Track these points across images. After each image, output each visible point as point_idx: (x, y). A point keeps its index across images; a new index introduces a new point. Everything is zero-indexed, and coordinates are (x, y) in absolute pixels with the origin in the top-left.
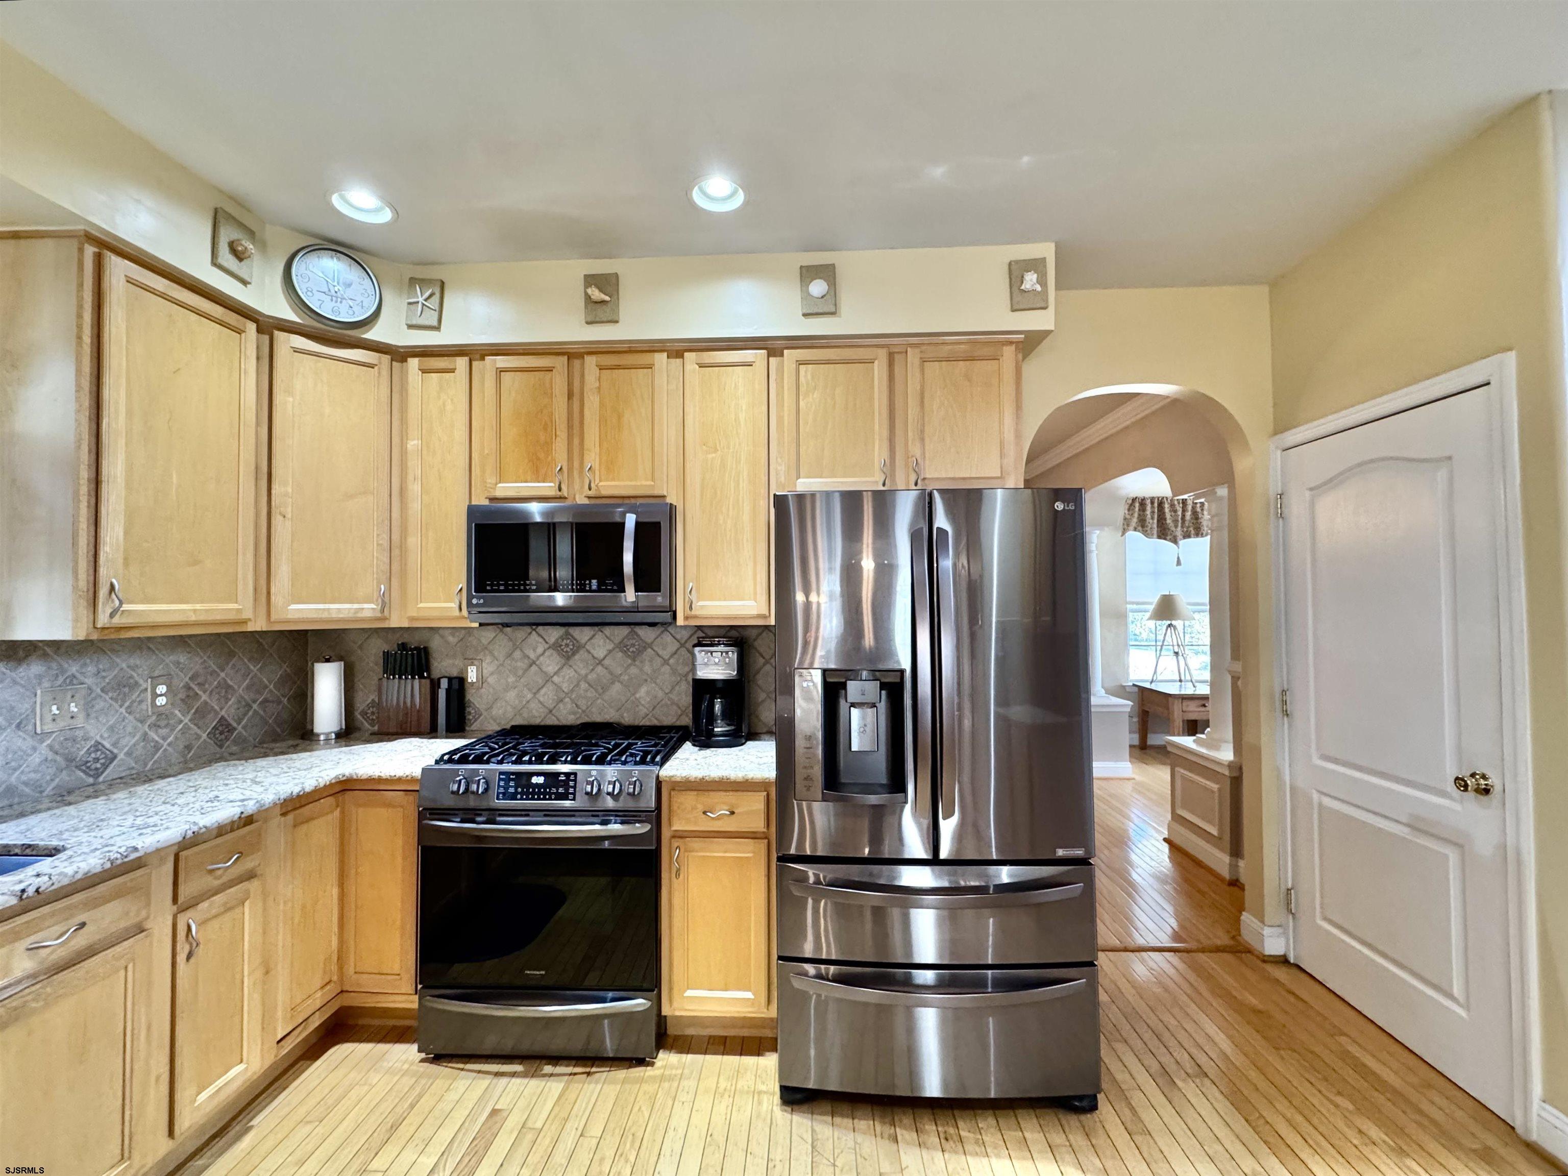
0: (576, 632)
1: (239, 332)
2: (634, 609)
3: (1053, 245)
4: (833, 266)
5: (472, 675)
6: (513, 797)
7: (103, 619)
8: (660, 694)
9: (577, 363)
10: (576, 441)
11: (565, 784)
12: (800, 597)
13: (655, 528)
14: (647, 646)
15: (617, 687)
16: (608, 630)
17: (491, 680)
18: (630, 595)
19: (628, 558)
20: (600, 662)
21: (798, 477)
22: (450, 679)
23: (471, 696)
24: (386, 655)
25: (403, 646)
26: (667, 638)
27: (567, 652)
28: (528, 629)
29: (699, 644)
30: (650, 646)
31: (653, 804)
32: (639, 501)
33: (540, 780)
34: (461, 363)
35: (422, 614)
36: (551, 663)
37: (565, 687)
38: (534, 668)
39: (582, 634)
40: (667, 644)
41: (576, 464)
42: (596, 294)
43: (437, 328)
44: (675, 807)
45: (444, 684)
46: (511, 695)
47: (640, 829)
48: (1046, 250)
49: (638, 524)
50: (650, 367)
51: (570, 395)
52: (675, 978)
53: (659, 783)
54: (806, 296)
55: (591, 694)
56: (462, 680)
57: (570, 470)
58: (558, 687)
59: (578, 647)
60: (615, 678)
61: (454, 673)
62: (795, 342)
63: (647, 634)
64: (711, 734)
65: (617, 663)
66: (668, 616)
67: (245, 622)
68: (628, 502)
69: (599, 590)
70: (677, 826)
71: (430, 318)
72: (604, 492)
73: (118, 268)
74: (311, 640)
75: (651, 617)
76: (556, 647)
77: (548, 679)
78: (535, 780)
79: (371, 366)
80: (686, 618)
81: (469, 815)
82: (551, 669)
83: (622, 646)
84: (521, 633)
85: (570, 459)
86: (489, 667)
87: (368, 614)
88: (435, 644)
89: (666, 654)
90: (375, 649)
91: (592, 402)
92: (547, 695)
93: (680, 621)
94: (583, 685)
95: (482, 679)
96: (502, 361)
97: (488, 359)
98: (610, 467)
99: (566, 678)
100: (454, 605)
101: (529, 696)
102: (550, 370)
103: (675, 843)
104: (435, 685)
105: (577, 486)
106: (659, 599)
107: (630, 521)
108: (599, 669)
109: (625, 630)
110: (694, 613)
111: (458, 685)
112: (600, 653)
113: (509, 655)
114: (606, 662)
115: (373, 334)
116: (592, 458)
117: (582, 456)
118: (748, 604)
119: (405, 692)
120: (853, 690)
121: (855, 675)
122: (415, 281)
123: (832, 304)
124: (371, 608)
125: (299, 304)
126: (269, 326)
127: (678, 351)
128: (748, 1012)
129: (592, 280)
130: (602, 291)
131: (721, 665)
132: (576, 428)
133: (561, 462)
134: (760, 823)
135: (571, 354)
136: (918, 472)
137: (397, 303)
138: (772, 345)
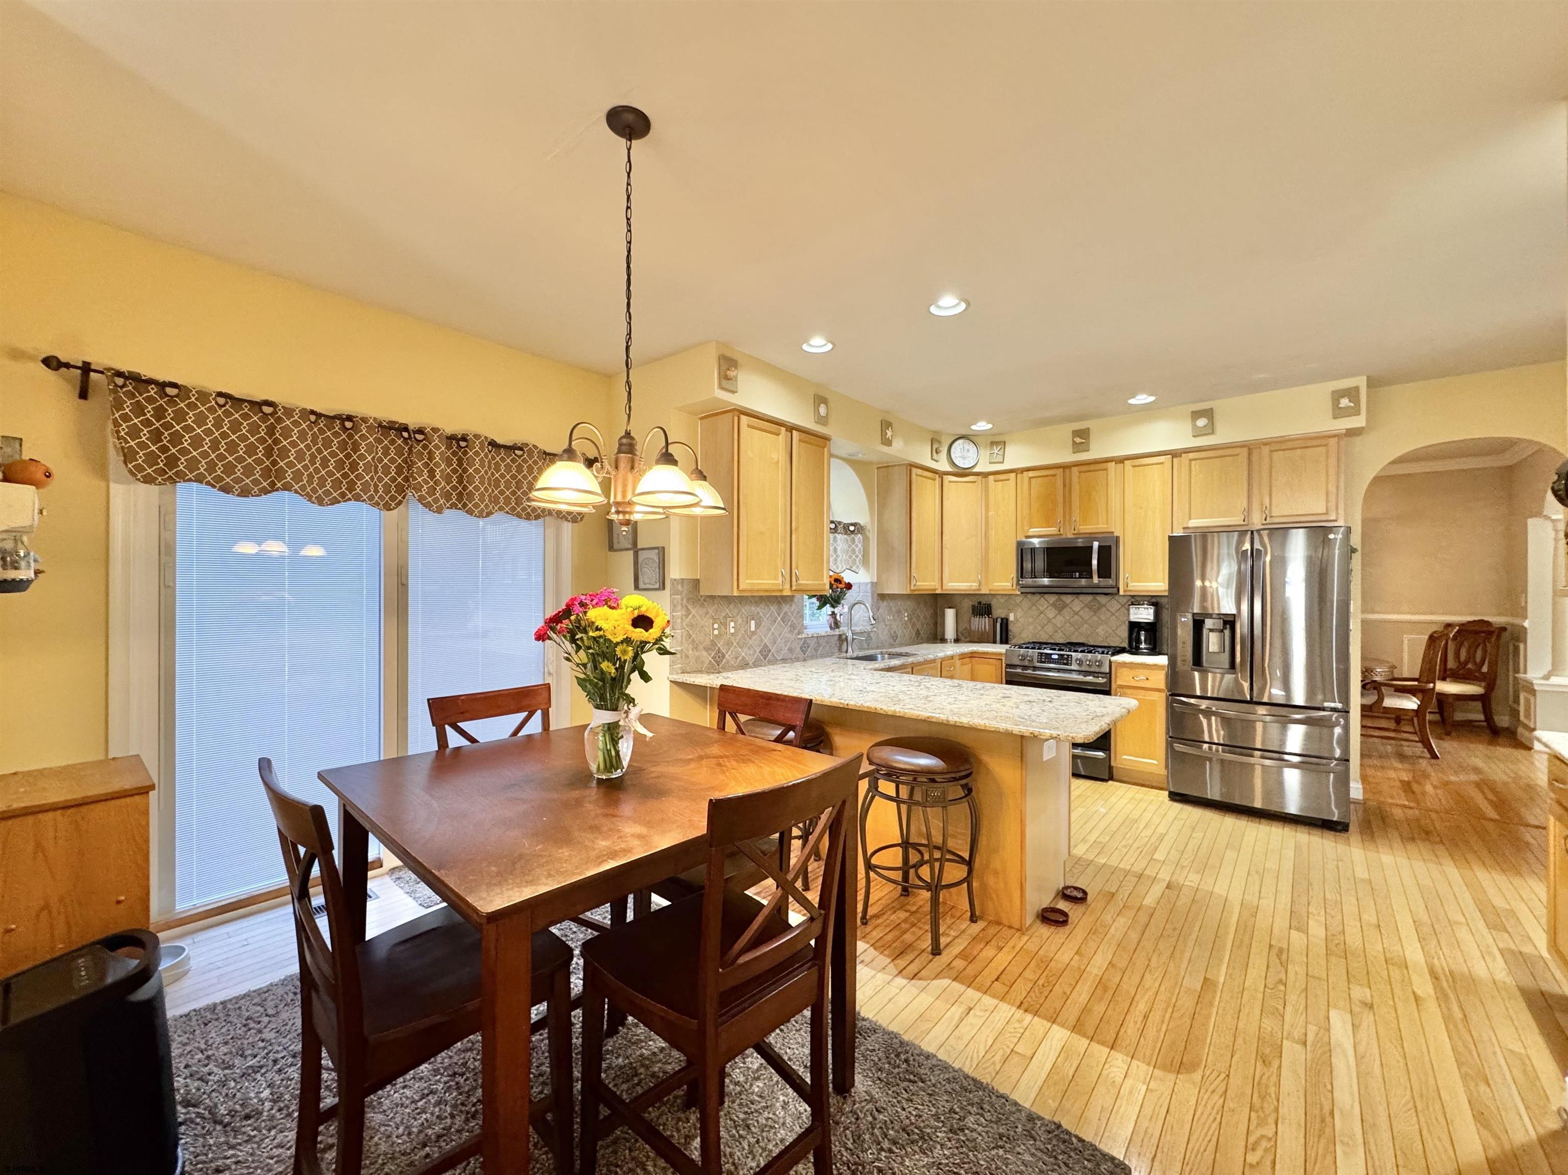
0: (1064, 597)
1: (934, 480)
2: (1096, 587)
3: (1365, 378)
4: (1212, 409)
5: (1012, 617)
6: (1044, 662)
7: (912, 588)
8: (1110, 631)
9: (1067, 471)
10: (1067, 509)
11: (1067, 659)
12: (1198, 583)
13: (1109, 548)
14: (1102, 606)
15: (1086, 626)
16: (1082, 597)
17: (1021, 620)
18: (1096, 579)
19: (1095, 562)
20: (1077, 613)
21: (1190, 519)
22: (1002, 619)
23: (1011, 627)
24: (973, 606)
25: (980, 603)
26: (1114, 602)
27: (1060, 608)
28: (1038, 596)
29: (1133, 604)
30: (1104, 606)
31: (1107, 670)
32: (1101, 535)
33: (1056, 657)
34: (1013, 475)
35: (996, 588)
36: (1051, 613)
37: (1059, 625)
38: (1042, 615)
39: (1068, 599)
40: (1114, 605)
41: (1067, 518)
42: (1078, 440)
43: (1003, 462)
44: (1118, 674)
45: (999, 620)
46: (1031, 627)
47: (1101, 680)
48: (1361, 382)
49: (1100, 547)
50: (1106, 470)
51: (1064, 486)
52: (1118, 749)
53: (1110, 662)
54: (1195, 427)
55: (1072, 629)
56: (1007, 620)
57: (1064, 522)
58: (1055, 625)
59: (1065, 606)
60: (1086, 622)
61: (1003, 616)
62: (1187, 451)
63: (1102, 599)
64: (1138, 648)
65: (1086, 614)
66: (1115, 590)
67: (935, 590)
68: (1092, 537)
69: (1080, 577)
70: (1119, 682)
71: (1000, 459)
72: (1082, 531)
73: (914, 470)
74: (939, 599)
75: (1106, 591)
76: (1054, 605)
77: (1049, 621)
78: (1053, 657)
79: (974, 482)
80: (1125, 591)
81: (1025, 667)
82: (1051, 616)
83: (1091, 606)
84: (1037, 597)
85: (1064, 517)
86: (1020, 614)
87: (974, 588)
88: (994, 603)
89: (1113, 610)
90: (967, 604)
91: (1076, 487)
92: (1049, 629)
93: (1121, 593)
94: (1068, 625)
95: (1016, 619)
96: (1031, 474)
97: (1025, 473)
98: (1085, 521)
99: (1059, 621)
100: (1009, 584)
101: (1040, 628)
102: (1054, 475)
103: (1118, 690)
104: (995, 621)
105: (1068, 527)
106: (1110, 582)
107: (1096, 545)
108: (1076, 617)
109: (1090, 598)
110: (1129, 588)
111: (1005, 623)
112: (1077, 609)
113: (1030, 608)
114: (1080, 613)
115: (975, 470)
116: (1076, 516)
117: (1070, 517)
118: (1159, 585)
119: (982, 624)
120: (1209, 623)
121: (1210, 616)
122: (993, 443)
123: (1211, 429)
124: (975, 585)
125: (953, 463)
126: (942, 474)
127: (1121, 460)
128: (1154, 770)
129: (1077, 433)
130: (1082, 438)
131: (1145, 614)
132: (1067, 502)
133: (1060, 518)
134: (1162, 684)
135: (1065, 467)
136: (1267, 513)
137: (985, 454)
138: (1174, 454)
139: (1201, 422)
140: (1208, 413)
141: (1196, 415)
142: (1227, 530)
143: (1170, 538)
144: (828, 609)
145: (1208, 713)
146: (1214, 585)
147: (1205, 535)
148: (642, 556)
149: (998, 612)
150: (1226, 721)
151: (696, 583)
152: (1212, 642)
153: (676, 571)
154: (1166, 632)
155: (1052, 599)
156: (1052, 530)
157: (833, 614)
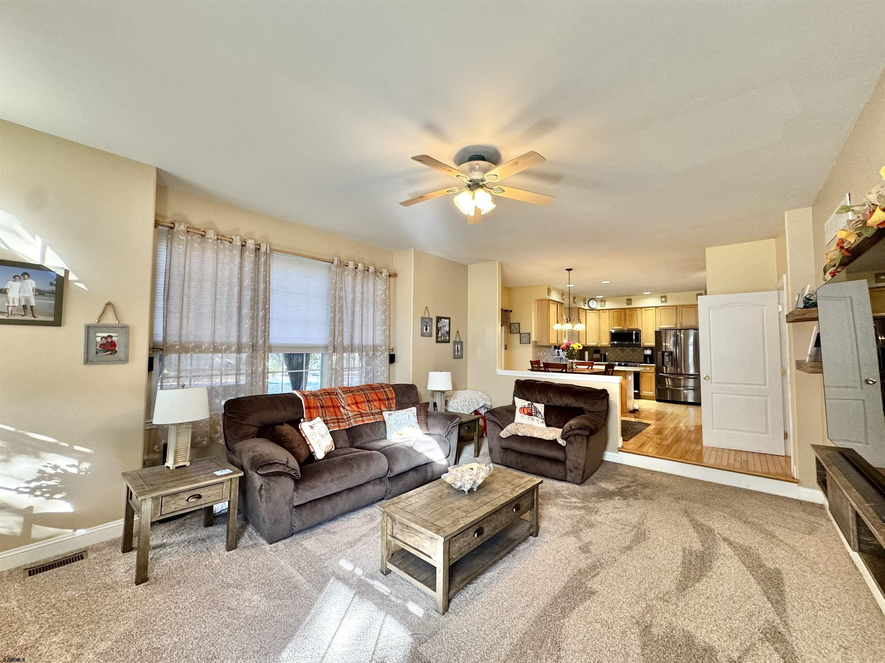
1: (584, 312)
2: (635, 344)
5: (607, 354)
8: (638, 357)
10: (626, 321)
12: (664, 344)
13: (638, 333)
14: (636, 350)
15: (631, 356)
16: (629, 348)
17: (610, 355)
18: (634, 342)
19: (634, 337)
20: (628, 352)
21: (661, 326)
23: (607, 357)
24: (595, 350)
25: (597, 349)
27: (623, 351)
29: (645, 349)
32: (635, 329)
34: (608, 311)
35: (602, 345)
36: (619, 352)
39: (625, 348)
40: (639, 350)
41: (626, 324)
43: (604, 307)
45: (603, 355)
46: (613, 357)
50: (637, 310)
51: (624, 314)
54: (661, 300)
57: (624, 325)
61: (604, 353)
62: (659, 307)
63: (636, 348)
64: (647, 362)
65: (631, 353)
66: (639, 345)
67: (584, 346)
68: (633, 330)
69: (629, 342)
71: (604, 305)
72: (631, 328)
74: (584, 349)
75: (637, 345)
76: (620, 350)
77: (619, 355)
79: (596, 312)
83: (632, 350)
84: (617, 347)
86: (609, 353)
88: (601, 349)
90: (592, 350)
91: (628, 315)
92: (619, 357)
93: (642, 346)
96: (614, 310)
97: (612, 310)
98: (631, 325)
99: (622, 355)
100: (607, 343)
101: (616, 357)
102: (621, 312)
103: (642, 373)
104: (601, 355)
105: (625, 327)
106: (639, 343)
107: (634, 332)
108: (628, 354)
109: (632, 348)
110: (644, 345)
111: (605, 355)
113: (613, 351)
115: (596, 309)
116: (628, 323)
118: (652, 344)
119: (596, 356)
120: (666, 354)
121: (666, 352)
122: (601, 301)
123: (666, 301)
124: (596, 344)
125: (589, 307)
126: (586, 310)
127: (641, 308)
128: (653, 395)
129: (628, 300)
130: (629, 301)
131: (648, 352)
132: (625, 319)
133: (623, 323)
134: (654, 371)
135: (625, 309)
136: (681, 324)
137: (599, 304)
138: (656, 307)
139: (663, 299)
140: (665, 297)
141: (662, 297)
142: (670, 329)
143: (656, 331)
144: (557, 350)
145: (668, 377)
146: (669, 345)
147: (666, 330)
148: (522, 335)
149: (602, 352)
150: (673, 379)
151: (536, 342)
152: (667, 359)
153: (533, 339)
154: (655, 357)
155: (620, 348)
156: (621, 328)
157: (558, 352)
